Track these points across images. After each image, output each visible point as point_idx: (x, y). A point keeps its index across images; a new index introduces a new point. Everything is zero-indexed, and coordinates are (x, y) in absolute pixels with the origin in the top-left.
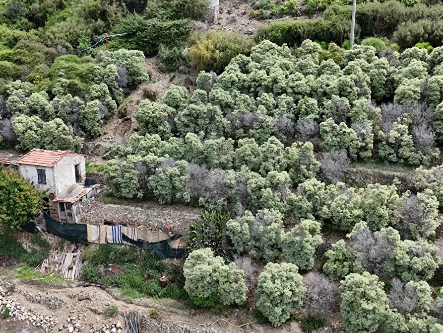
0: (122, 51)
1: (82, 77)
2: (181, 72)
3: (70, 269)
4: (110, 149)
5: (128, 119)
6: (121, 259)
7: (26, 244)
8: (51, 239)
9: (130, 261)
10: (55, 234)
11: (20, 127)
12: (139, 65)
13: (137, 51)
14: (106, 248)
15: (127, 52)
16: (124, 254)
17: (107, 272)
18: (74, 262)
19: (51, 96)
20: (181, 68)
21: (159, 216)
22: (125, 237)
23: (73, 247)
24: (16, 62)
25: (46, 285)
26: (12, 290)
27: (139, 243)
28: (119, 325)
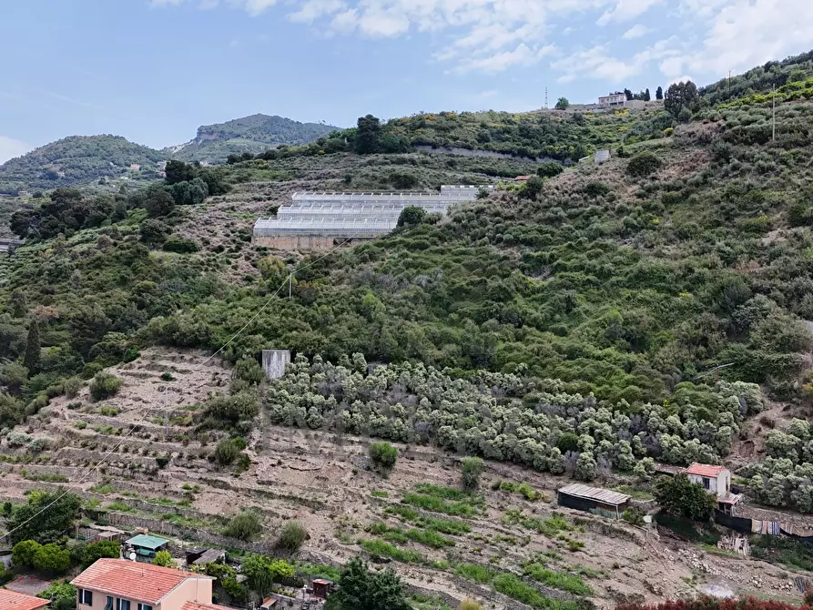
0: (738, 383)
1: (706, 404)
2: (794, 403)
3: (741, 548)
4: (741, 466)
5: (749, 442)
6: (780, 545)
7: (700, 530)
8: (720, 528)
9: (787, 548)
10: (723, 525)
11: (666, 444)
12: (756, 397)
13: (752, 384)
14: (767, 537)
15: (743, 383)
16: (783, 542)
17: (771, 553)
18: (743, 545)
19: (683, 420)
20: (794, 399)
21: (802, 521)
22: (782, 531)
23: (739, 535)
24: (640, 386)
25: (727, 556)
26: (702, 557)
27: (794, 536)
28: (790, 583)
